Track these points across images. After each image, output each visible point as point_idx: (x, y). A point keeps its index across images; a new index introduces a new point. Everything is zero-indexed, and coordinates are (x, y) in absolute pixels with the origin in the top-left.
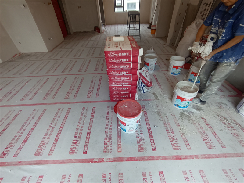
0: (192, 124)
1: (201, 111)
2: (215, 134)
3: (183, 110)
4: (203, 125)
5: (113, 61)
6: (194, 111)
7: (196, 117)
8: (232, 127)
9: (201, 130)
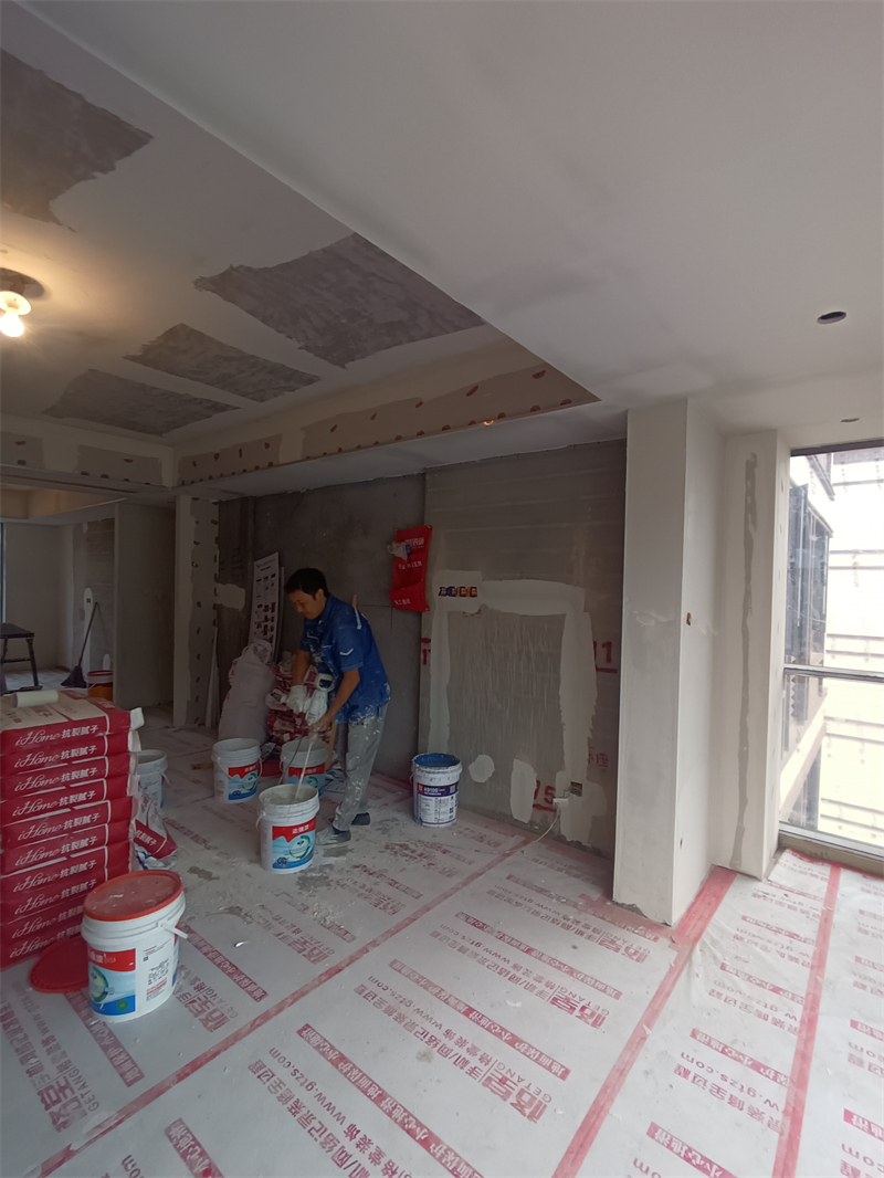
0: (339, 888)
1: (349, 854)
2: (393, 883)
3: (301, 871)
4: (363, 878)
5: (34, 762)
6: (331, 860)
7: (340, 871)
8: (421, 855)
9: (362, 891)
